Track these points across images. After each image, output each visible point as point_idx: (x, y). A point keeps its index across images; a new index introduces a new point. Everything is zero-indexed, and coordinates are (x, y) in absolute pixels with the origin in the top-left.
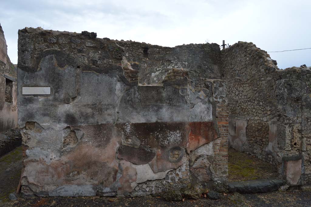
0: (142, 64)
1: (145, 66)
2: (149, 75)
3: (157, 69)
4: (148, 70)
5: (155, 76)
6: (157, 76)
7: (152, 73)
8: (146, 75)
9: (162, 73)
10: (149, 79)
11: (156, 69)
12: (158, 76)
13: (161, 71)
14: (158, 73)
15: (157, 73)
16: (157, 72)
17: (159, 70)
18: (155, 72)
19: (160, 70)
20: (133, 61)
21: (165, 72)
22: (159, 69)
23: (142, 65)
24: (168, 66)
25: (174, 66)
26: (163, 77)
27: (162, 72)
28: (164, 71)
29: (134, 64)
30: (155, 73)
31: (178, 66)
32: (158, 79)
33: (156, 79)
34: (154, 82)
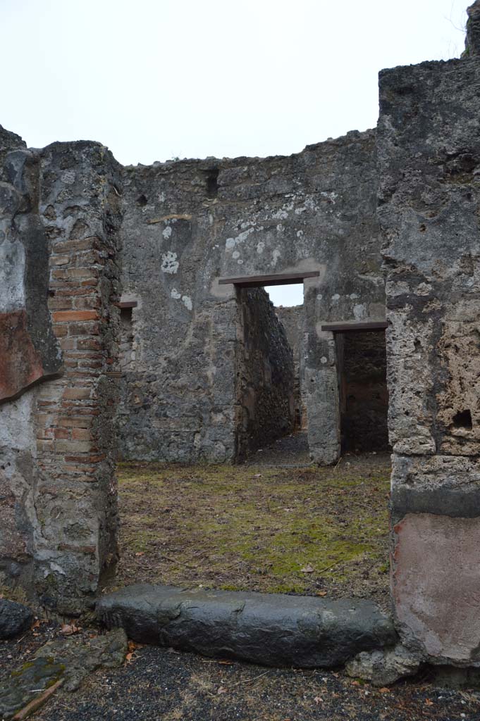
0: (201, 216)
1: (208, 223)
2: (218, 246)
3: (243, 226)
4: (218, 232)
5: (236, 248)
6: (241, 247)
7: (228, 240)
8: (211, 247)
9: (255, 236)
10: (220, 258)
11: (239, 227)
12: (243, 244)
13: (252, 230)
14: (245, 237)
15: (242, 237)
16: (241, 235)
17: (247, 229)
18: (235, 236)
19: (250, 226)
20: (178, 214)
21: (266, 230)
22: (248, 224)
23: (200, 220)
24: (275, 212)
25: (294, 209)
26: (258, 246)
27: (255, 233)
28: (262, 228)
29: (179, 220)
30: (236, 238)
31: (305, 209)
32: (245, 253)
33: (238, 256)
34: (232, 263)
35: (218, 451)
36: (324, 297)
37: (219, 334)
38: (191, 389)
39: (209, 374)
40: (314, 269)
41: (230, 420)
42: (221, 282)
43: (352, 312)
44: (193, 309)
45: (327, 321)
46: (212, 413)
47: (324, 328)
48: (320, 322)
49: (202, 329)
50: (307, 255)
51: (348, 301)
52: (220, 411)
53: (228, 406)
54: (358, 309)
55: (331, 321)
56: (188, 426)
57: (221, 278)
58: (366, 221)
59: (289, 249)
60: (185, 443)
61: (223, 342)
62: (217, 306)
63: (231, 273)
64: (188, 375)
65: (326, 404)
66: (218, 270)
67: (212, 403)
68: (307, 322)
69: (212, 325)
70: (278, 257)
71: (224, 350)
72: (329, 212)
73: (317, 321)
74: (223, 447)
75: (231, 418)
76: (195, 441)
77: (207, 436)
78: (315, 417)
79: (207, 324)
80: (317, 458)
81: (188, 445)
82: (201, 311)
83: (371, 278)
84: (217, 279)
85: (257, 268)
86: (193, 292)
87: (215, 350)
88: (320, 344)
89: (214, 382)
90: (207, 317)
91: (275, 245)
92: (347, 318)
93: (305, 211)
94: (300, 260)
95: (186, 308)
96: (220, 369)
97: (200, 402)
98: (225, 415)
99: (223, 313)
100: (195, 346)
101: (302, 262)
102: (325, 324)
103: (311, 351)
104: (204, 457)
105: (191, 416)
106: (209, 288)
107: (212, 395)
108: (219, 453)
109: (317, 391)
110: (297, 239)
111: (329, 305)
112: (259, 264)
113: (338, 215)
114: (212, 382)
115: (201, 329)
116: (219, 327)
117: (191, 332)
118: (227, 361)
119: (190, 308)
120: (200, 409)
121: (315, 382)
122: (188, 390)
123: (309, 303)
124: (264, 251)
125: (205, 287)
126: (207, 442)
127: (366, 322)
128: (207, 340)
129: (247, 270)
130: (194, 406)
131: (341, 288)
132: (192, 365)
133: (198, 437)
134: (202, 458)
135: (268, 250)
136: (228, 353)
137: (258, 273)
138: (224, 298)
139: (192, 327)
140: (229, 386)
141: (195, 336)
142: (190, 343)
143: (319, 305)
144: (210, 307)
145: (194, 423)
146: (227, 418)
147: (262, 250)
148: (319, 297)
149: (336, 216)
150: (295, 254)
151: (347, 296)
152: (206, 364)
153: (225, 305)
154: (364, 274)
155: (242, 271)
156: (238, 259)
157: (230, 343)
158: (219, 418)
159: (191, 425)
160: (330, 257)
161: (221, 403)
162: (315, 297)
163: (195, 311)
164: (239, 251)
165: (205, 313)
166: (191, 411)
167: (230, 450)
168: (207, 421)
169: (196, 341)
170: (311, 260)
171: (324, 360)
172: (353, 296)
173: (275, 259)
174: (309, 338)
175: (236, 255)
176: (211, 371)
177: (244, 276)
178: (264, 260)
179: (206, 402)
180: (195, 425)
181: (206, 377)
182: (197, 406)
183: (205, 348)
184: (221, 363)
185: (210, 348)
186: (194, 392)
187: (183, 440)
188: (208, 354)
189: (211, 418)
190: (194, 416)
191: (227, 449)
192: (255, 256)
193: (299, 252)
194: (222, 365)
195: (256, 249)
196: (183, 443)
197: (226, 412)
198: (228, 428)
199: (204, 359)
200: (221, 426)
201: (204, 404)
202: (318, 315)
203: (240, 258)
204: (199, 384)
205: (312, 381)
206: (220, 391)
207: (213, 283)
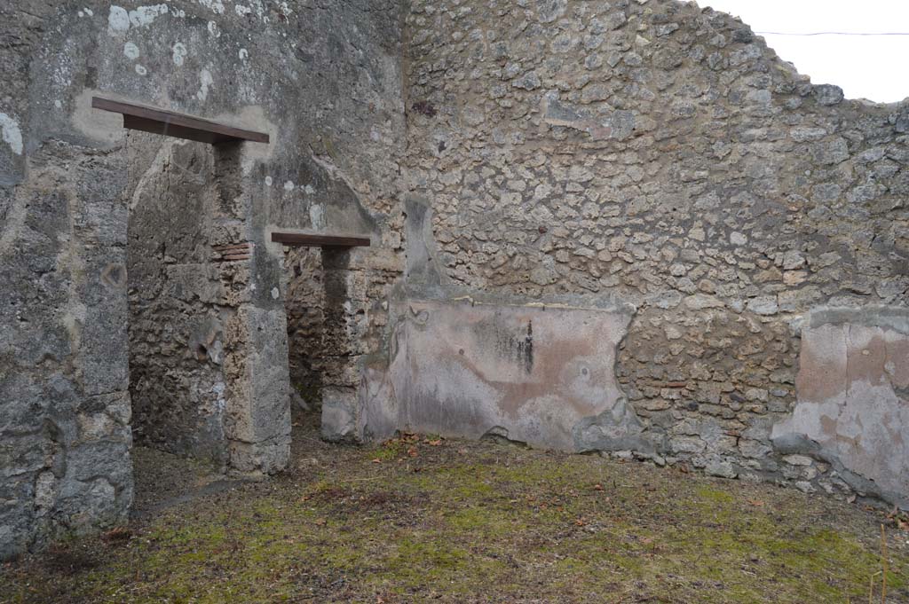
2: (90, 13)
5: (132, 34)
6: (141, 36)
7: (113, 8)
8: (74, 9)
9: (170, 25)
10: (94, 42)
12: (145, 33)
14: (149, 19)
15: (144, 16)
16: (141, 9)
18: (128, 7)
21: (189, 21)
26: (175, 49)
27: (169, 16)
28: (182, 14)
30: (133, 13)
32: (150, 55)
33: (137, 56)
34: (123, 67)
35: (99, 500)
36: (274, 182)
37: (90, 227)
38: (24, 363)
39: (68, 321)
40: (262, 130)
41: (122, 425)
42: (98, 103)
43: (309, 215)
44: (24, 154)
45: (278, 225)
46: (82, 416)
47: (276, 237)
48: (269, 226)
49: (48, 211)
50: (253, 99)
51: (303, 195)
52: (101, 408)
53: (116, 394)
54: (315, 211)
55: (284, 227)
56: (21, 460)
57: (98, 94)
58: (323, 72)
59: (227, 77)
60: (14, 506)
61: (100, 246)
62: (85, 159)
63: (120, 88)
64: (16, 328)
65: (279, 369)
66: (92, 71)
67: (80, 393)
68: (253, 222)
69: (73, 202)
70: (209, 87)
71: (103, 264)
72: (281, 35)
73: (265, 224)
74: (110, 489)
75: (125, 420)
76: (40, 494)
77: (72, 471)
78: (264, 394)
79: (63, 198)
80: (268, 467)
81: (21, 510)
82: (43, 163)
83: (325, 165)
84: (88, 94)
85: (173, 95)
86: (23, 105)
87: (80, 264)
88: (270, 264)
89: (83, 342)
90: (61, 180)
91: (205, 60)
92: (303, 225)
93: (248, 15)
94: (243, 104)
95: (7, 146)
96: (93, 310)
97: (50, 394)
98: (111, 416)
99: (99, 178)
100: (32, 250)
101: (245, 108)
102: (277, 230)
103: (259, 277)
104: (65, 525)
105: (28, 433)
106: (69, 110)
107: (78, 372)
108: (102, 505)
109: (266, 347)
110: (239, 62)
111: (281, 197)
112: (178, 88)
113: (293, 46)
114: (77, 343)
115: (47, 207)
116: (91, 209)
117: (19, 213)
118: (111, 292)
119: (17, 148)
120: (51, 410)
121: (264, 332)
122: (15, 364)
123: (255, 189)
124: (185, 64)
125: (58, 104)
126: (70, 487)
127: (324, 234)
128: (62, 237)
129: (155, 93)
130: (35, 407)
131: (295, 171)
132: (25, 301)
133: (47, 480)
134: (60, 529)
135: (193, 65)
136: (115, 273)
137: (175, 108)
138: (104, 144)
139: (22, 198)
140: (117, 348)
141: (32, 224)
142: (18, 243)
143: (268, 195)
144: (68, 157)
145: (36, 448)
146: (117, 421)
147: (182, 59)
148: (269, 181)
149: (291, 47)
150: (236, 90)
151: (302, 187)
152: (62, 299)
153: (106, 161)
154: (318, 155)
155: (145, 93)
156: (135, 62)
157: (115, 249)
158: (99, 424)
159: (28, 456)
160: (282, 114)
161: (101, 388)
162: (263, 180)
163: (28, 159)
164: (138, 45)
165: (53, 169)
166: (26, 419)
167: (126, 490)
168: (69, 439)
169: (34, 238)
170: (258, 110)
171: (275, 293)
172: (309, 189)
173: (204, 88)
174: (255, 253)
175: (131, 51)
176: (73, 315)
177: (148, 105)
178: (186, 83)
179: (65, 392)
180: (42, 452)
181: (62, 329)
182: (43, 404)
183: (59, 257)
184: (96, 297)
185: (70, 257)
186: (32, 369)
187: (10, 498)
188: (67, 274)
189: (79, 427)
190: (36, 432)
191: (119, 490)
192: (170, 67)
193: (242, 90)
194: (100, 300)
195: (171, 53)
196: (10, 507)
197: (112, 408)
198: (119, 443)
199: (56, 285)
200: (105, 442)
201: (62, 397)
202: (268, 213)
203: (140, 61)
204: (47, 349)
205: (260, 329)
206: (98, 361)
207: (78, 99)
